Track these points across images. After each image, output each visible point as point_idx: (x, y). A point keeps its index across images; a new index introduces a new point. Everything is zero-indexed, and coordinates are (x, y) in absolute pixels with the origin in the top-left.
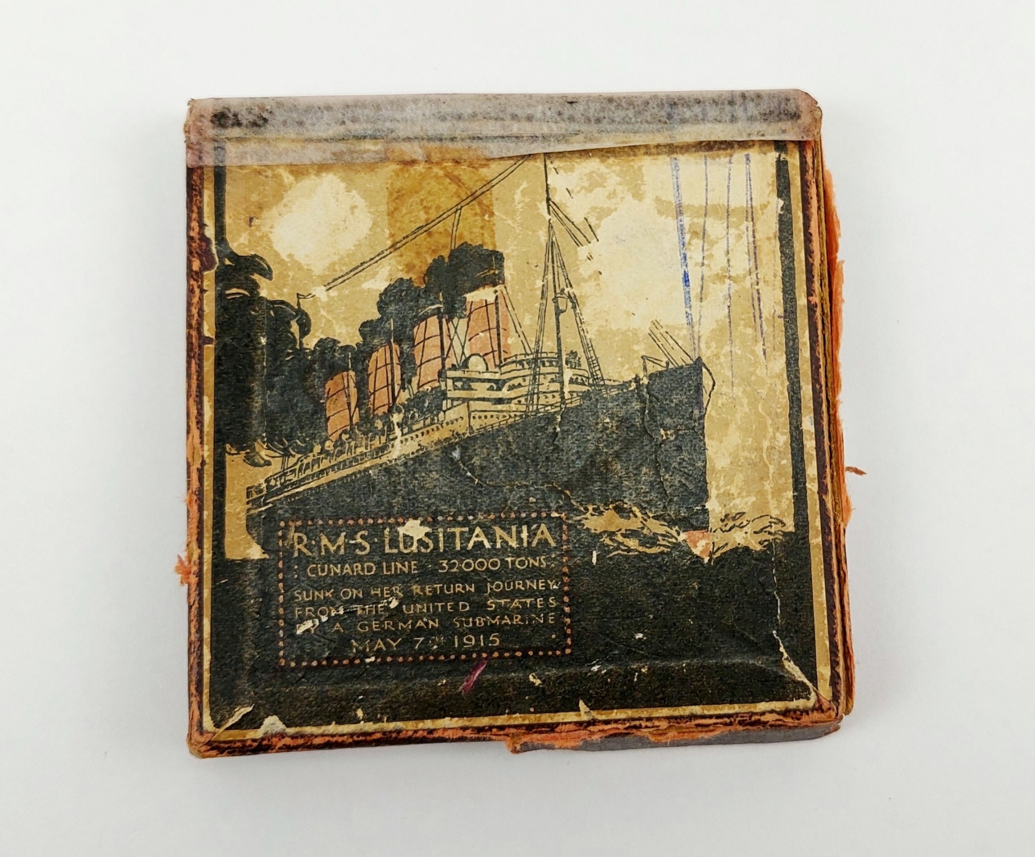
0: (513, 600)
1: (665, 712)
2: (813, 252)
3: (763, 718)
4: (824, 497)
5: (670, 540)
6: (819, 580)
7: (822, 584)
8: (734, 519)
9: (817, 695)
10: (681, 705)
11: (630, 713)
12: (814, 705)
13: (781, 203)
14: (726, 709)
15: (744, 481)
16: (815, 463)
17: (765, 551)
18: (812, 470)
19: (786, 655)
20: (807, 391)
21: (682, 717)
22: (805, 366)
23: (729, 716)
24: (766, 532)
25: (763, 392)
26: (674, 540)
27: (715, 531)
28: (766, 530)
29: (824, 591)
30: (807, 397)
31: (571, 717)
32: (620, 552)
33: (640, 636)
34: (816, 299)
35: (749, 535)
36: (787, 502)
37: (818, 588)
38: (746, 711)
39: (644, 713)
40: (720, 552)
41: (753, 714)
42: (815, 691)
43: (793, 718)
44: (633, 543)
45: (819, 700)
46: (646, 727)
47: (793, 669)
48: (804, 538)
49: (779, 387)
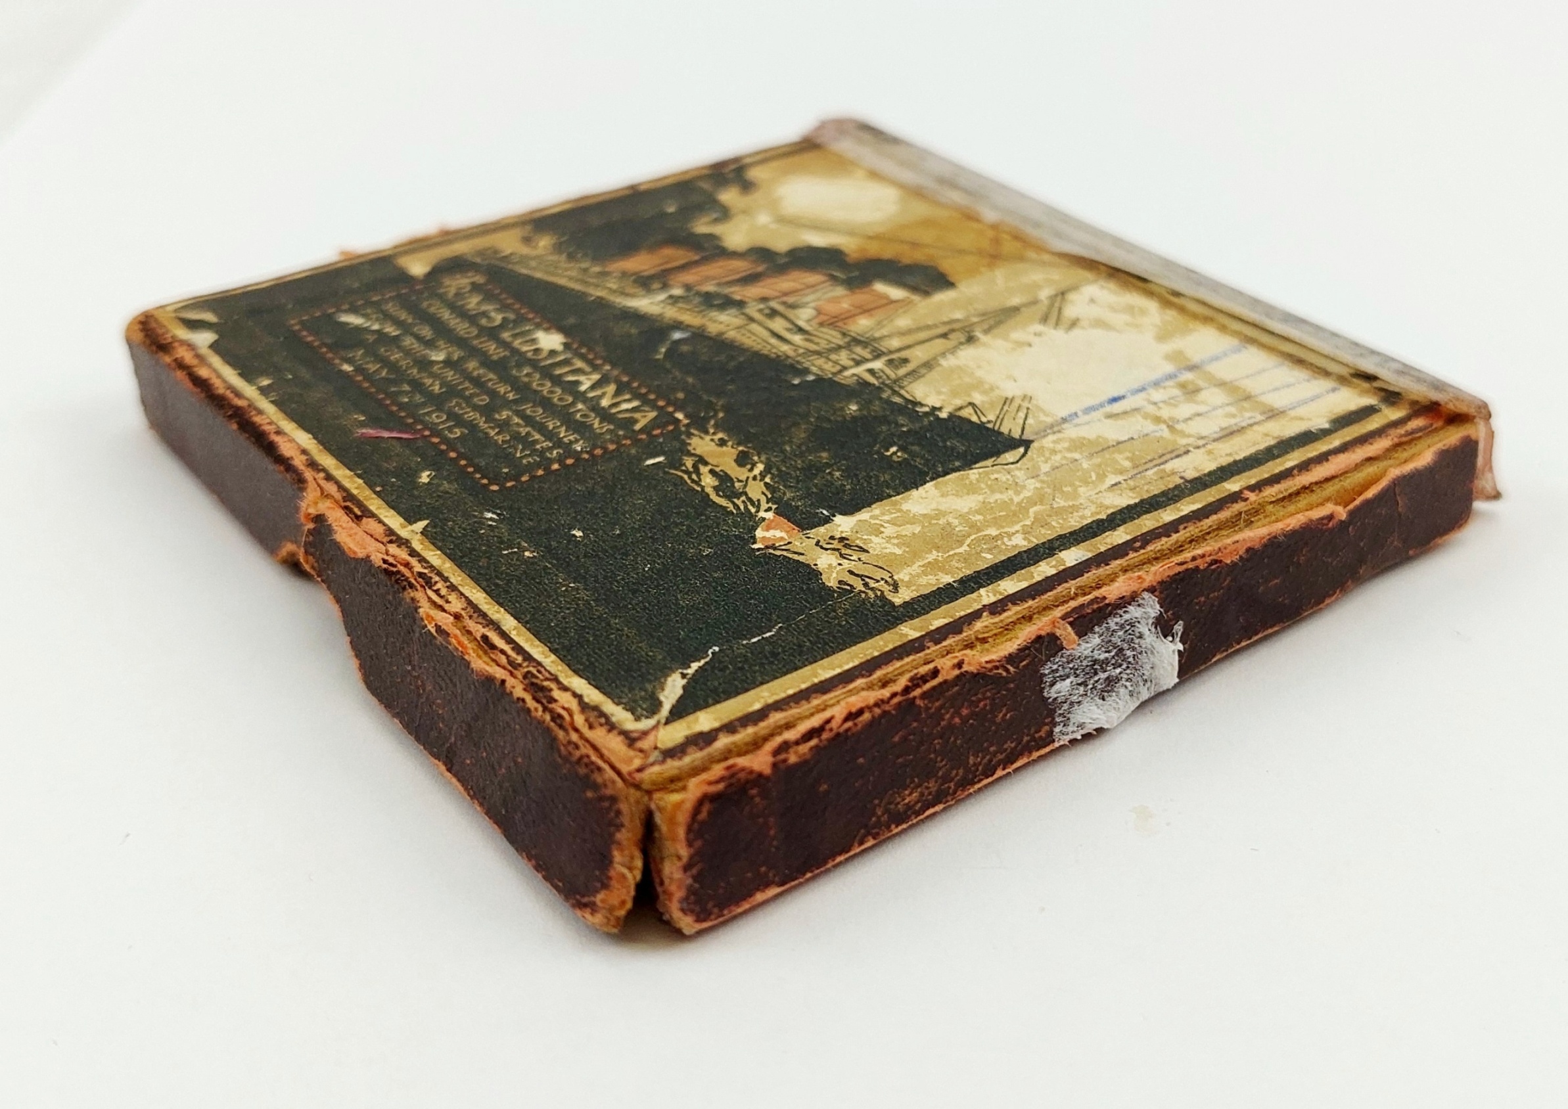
0: (526, 426)
1: (479, 597)
2: (1308, 470)
3: (556, 694)
4: (985, 614)
5: (750, 507)
6: (852, 659)
7: (848, 663)
8: (846, 546)
9: (655, 727)
10: (501, 605)
11: (447, 567)
12: (632, 732)
13: (1327, 426)
14: (537, 650)
15: (914, 534)
16: (1024, 585)
17: (834, 591)
18: (1010, 585)
19: (690, 671)
20: (1120, 536)
21: (484, 615)
22: (1148, 523)
23: (528, 657)
24: (863, 580)
25: (1060, 502)
26: (753, 510)
27: (809, 538)
28: (867, 580)
29: (838, 671)
30: (1108, 540)
31: (394, 521)
32: (686, 477)
33: (579, 534)
34: (1252, 497)
35: (839, 568)
36: (934, 582)
37: (836, 662)
38: (553, 672)
39: (457, 577)
40: (785, 553)
41: (556, 680)
42: (658, 722)
43: (586, 720)
44: (708, 481)
45: (645, 734)
46: (437, 592)
47: (673, 688)
48: (897, 619)
49: (1088, 513)
